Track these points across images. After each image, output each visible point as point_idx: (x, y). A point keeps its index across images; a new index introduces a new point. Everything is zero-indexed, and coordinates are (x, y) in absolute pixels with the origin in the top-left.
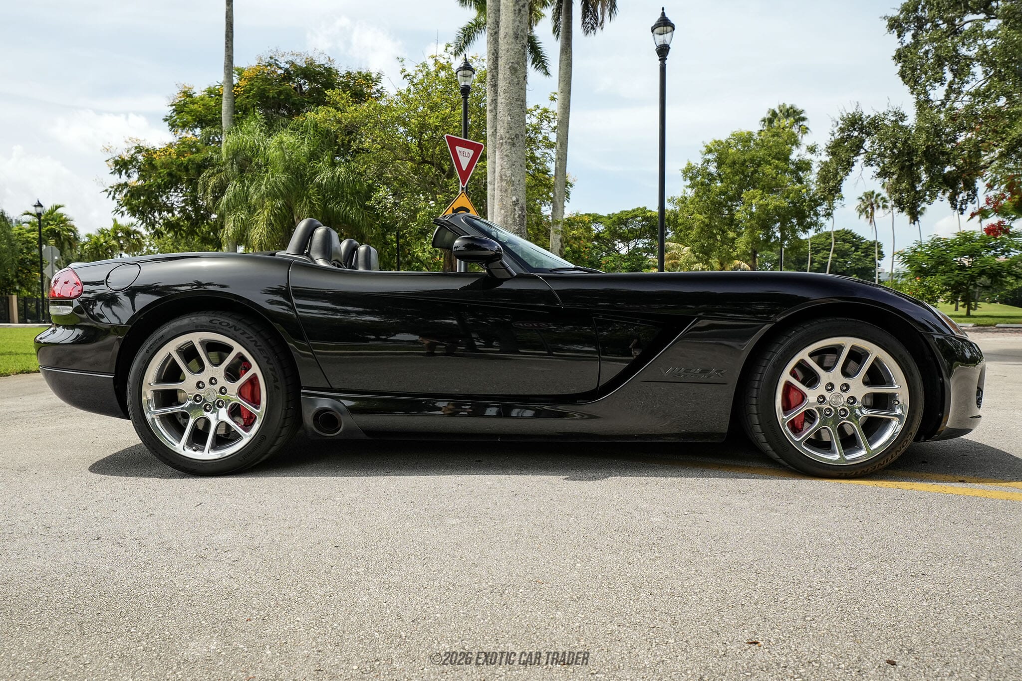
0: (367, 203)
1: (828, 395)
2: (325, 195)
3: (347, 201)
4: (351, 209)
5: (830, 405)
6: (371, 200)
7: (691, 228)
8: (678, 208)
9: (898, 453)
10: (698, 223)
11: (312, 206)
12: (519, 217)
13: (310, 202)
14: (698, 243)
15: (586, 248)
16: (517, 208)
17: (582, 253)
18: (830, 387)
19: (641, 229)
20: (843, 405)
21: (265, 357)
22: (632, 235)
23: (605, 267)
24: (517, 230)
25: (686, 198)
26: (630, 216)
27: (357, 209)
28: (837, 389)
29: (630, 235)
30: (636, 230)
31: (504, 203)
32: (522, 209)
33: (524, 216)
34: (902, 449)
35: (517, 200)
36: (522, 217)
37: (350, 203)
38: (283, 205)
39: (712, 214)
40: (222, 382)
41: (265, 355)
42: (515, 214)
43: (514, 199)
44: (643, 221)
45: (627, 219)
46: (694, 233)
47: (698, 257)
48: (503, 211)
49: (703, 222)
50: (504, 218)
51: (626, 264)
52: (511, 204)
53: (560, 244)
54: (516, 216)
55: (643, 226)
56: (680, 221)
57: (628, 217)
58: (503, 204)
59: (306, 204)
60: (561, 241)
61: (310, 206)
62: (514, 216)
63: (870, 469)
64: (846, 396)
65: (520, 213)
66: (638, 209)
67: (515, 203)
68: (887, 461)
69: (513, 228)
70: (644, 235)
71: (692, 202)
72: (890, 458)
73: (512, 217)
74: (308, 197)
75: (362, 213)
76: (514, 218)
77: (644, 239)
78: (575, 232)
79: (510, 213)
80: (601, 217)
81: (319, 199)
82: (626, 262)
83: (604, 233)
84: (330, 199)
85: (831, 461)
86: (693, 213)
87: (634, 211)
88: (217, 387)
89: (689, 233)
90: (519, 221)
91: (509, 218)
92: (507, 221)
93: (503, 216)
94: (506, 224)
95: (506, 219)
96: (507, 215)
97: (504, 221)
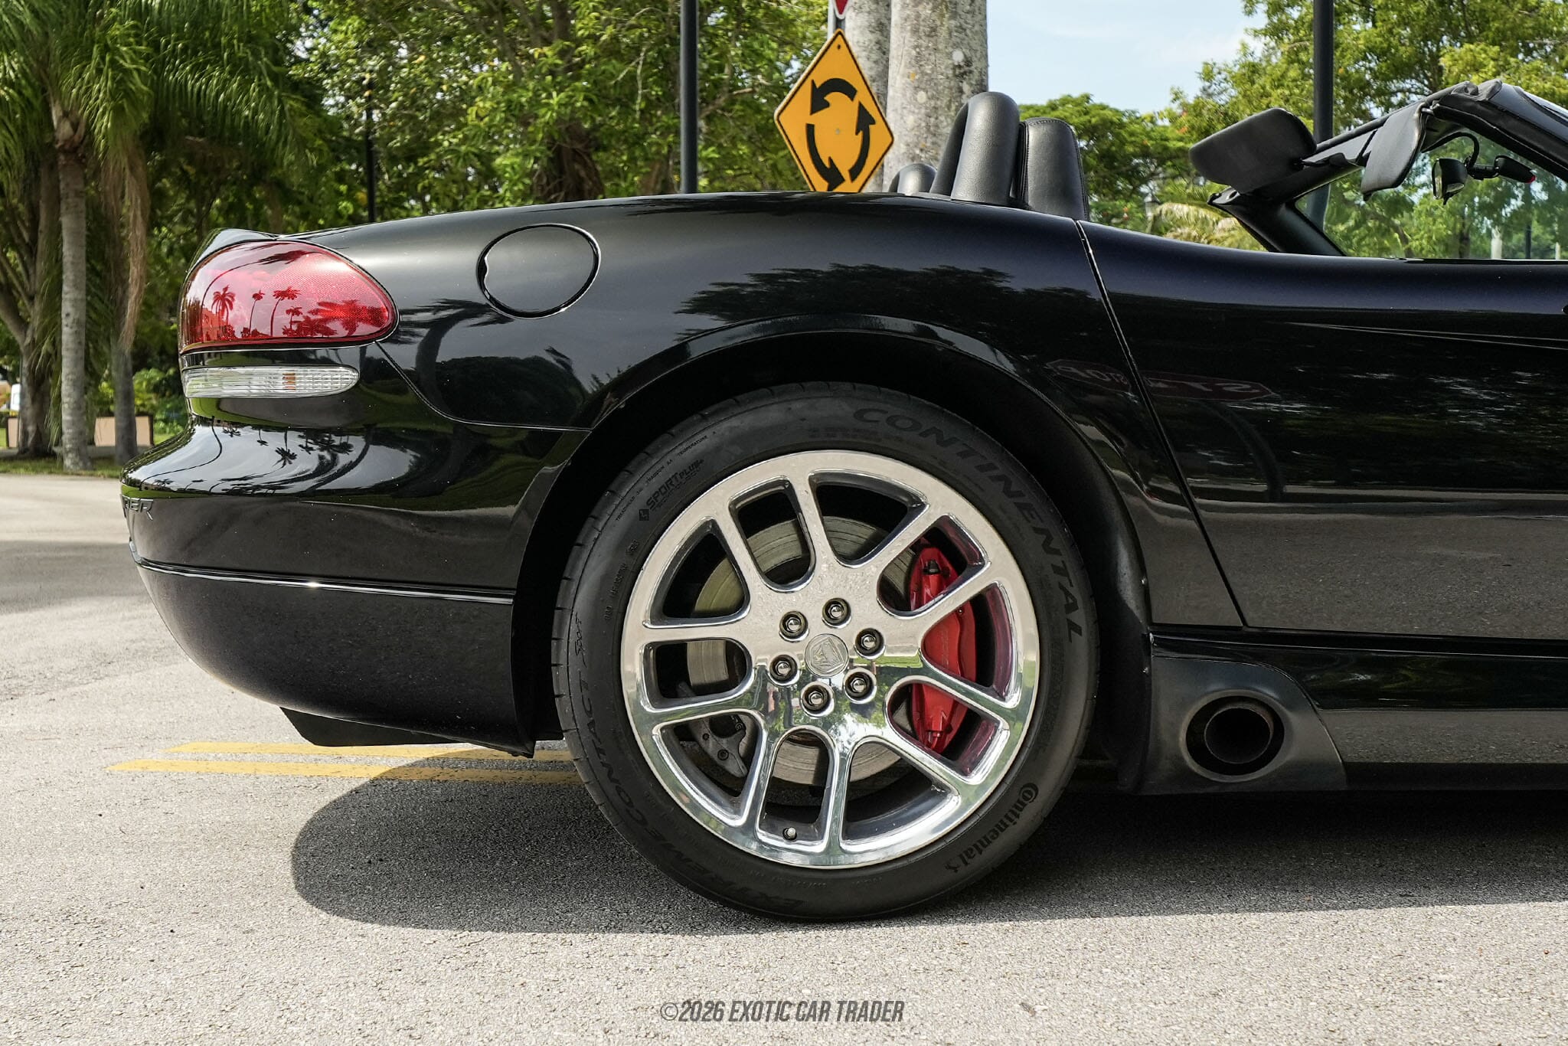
16: (966, 87)
21: (1037, 530)
31: (927, 68)
35: (968, 62)
40: (868, 611)
41: (1040, 525)
43: (958, 57)
48: (922, 96)
50: (928, 116)
52: (950, 73)
58: (922, 73)
66: (1065, 101)
67: (962, 72)
73: (953, 113)
88: (848, 632)
91: (942, 118)
92: (937, 126)
93: (923, 111)
94: (935, 135)
95: (932, 120)
96: (936, 108)
97: (928, 126)
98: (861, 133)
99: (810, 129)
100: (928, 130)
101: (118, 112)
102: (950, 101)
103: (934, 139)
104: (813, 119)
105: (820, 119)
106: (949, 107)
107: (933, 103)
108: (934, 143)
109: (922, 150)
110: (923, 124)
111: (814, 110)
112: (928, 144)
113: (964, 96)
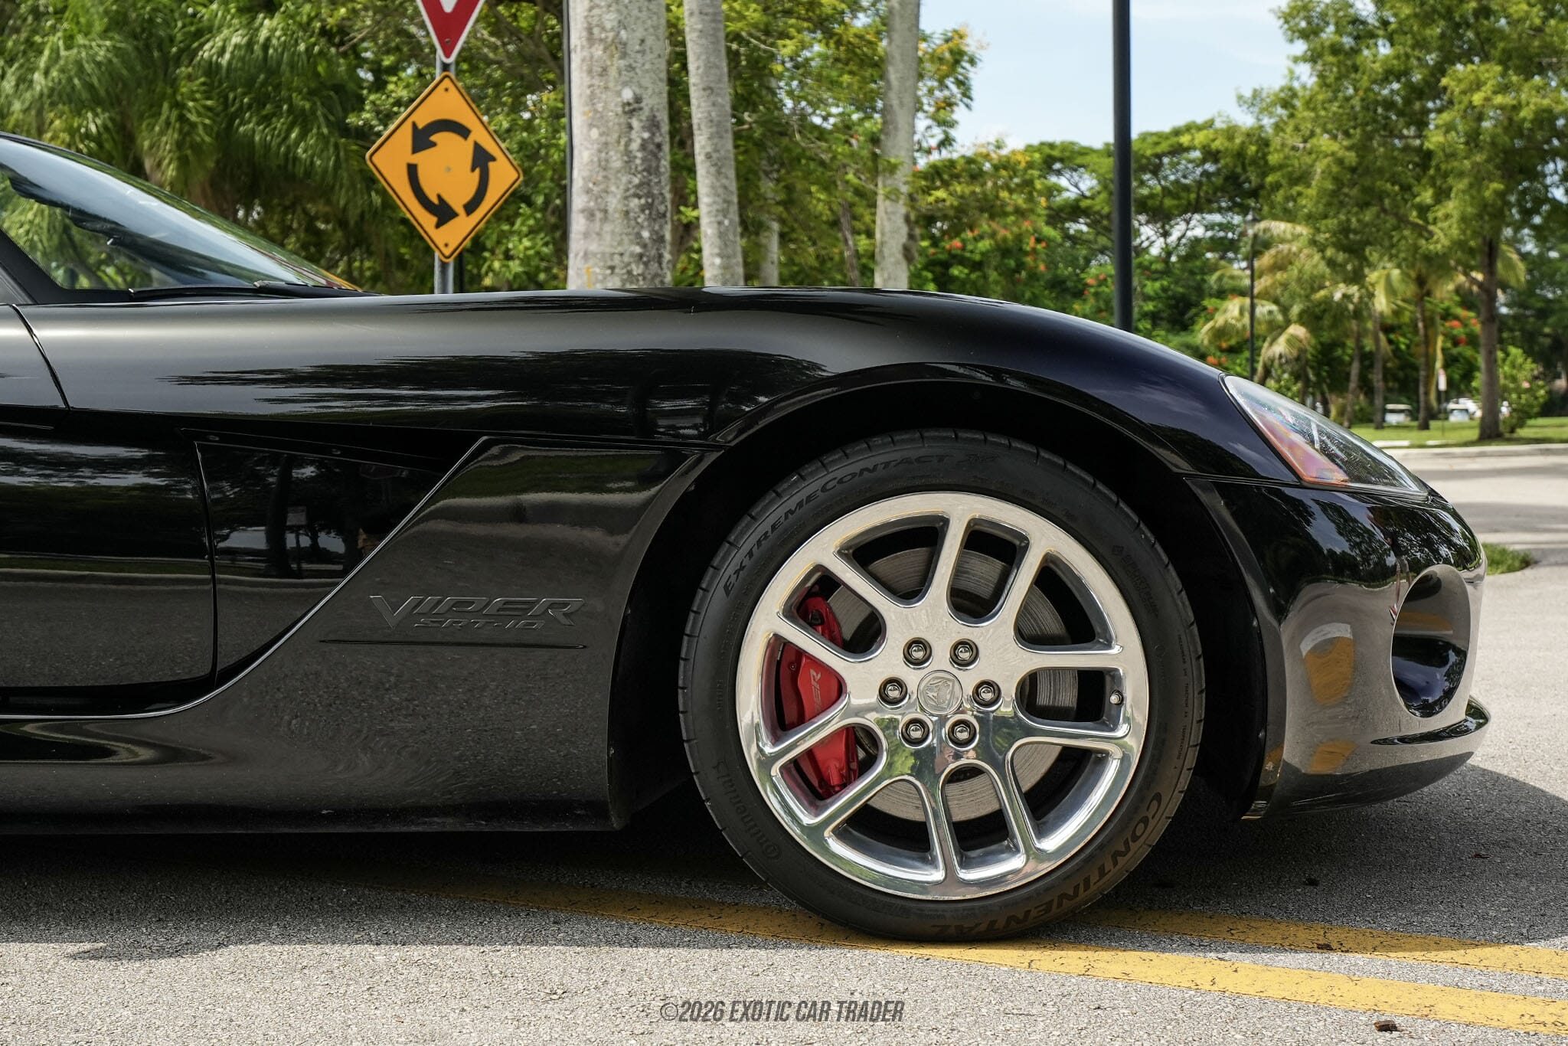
0: (352, 120)
1: (912, 677)
2: (226, 98)
3: (290, 111)
4: (303, 136)
5: (922, 709)
6: (362, 109)
7: (1302, 178)
8: (1267, 122)
9: (1122, 861)
10: (1326, 161)
11: (187, 128)
12: (643, 147)
13: (182, 118)
14: (1332, 223)
15: (1038, 241)
16: (635, 123)
17: (1026, 254)
18: (917, 651)
19: (1199, 184)
20: (960, 711)
22: (1175, 202)
23: (1097, 295)
24: (638, 186)
25: (1295, 95)
26: (1164, 147)
27: (320, 135)
28: (941, 658)
29: (1168, 202)
30: (1187, 188)
31: (600, 107)
32: (653, 125)
33: (659, 146)
34: (1134, 846)
35: (638, 99)
36: (651, 147)
37: (303, 120)
38: (106, 127)
39: (1369, 137)
42: (630, 140)
43: (628, 94)
44: (1204, 161)
45: (1159, 156)
46: (1312, 192)
47: (1331, 263)
48: (595, 133)
49: (1340, 162)
50: (600, 151)
51: (1157, 285)
52: (619, 110)
53: (904, 230)
54: (635, 146)
55: (1205, 173)
56: (1274, 159)
57: (1159, 150)
58: (596, 111)
59: (168, 124)
60: (907, 219)
61: (181, 131)
62: (627, 145)
63: (1034, 913)
64: (969, 679)
65: (646, 135)
67: (631, 109)
68: (1087, 887)
69: (624, 179)
70: (1210, 201)
71: (1309, 104)
72: (1094, 878)
73: (622, 148)
74: (179, 106)
75: (336, 146)
76: (627, 152)
77: (1211, 212)
78: (941, 194)
79: (615, 136)
80: (1086, 152)
81: (209, 109)
82: (1156, 280)
83: (1092, 198)
84: (241, 110)
85: (923, 886)
86: (1312, 134)
87: (1177, 132)
89: (1300, 194)
90: (644, 160)
91: (612, 153)
92: (607, 161)
93: (596, 146)
94: (605, 169)
95: (603, 155)
96: (606, 144)
97: (599, 161)
98: (477, 171)
99: (412, 170)
100: (600, 165)
101: (183, 163)
102: (620, 137)
103: (604, 173)
104: (419, 158)
105: (421, 159)
106: (619, 142)
107: (603, 139)
108: (605, 177)
109: (594, 184)
110: (596, 159)
111: (416, 149)
112: (600, 178)
113: (633, 132)
